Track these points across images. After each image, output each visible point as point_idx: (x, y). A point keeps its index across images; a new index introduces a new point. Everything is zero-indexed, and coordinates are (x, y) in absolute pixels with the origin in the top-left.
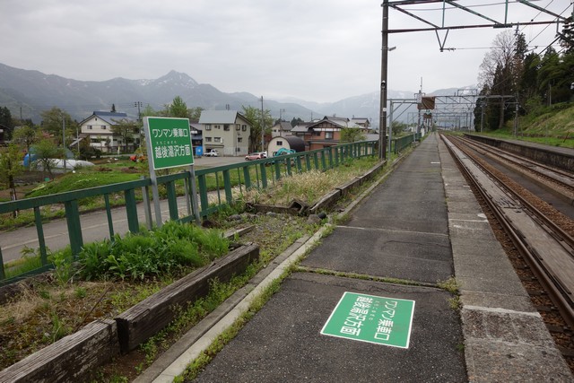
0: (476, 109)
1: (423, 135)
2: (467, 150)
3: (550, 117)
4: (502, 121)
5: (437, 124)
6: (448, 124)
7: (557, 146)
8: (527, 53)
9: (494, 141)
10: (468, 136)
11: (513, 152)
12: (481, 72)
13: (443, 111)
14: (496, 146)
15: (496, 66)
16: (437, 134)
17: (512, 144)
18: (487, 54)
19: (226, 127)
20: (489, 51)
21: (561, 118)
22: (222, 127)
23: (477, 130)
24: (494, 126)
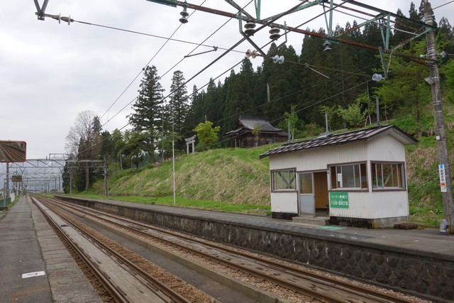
0: (64, 174)
1: (13, 200)
2: (62, 212)
3: (128, 179)
4: (87, 183)
5: (28, 188)
6: (38, 188)
7: (153, 204)
8: (102, 131)
9: (86, 201)
10: (59, 198)
11: (109, 212)
12: (68, 142)
13: (34, 176)
14: (89, 207)
15: (79, 138)
16: (28, 197)
17: (108, 205)
18: (72, 128)
20: (74, 126)
21: (138, 179)
23: (66, 191)
24: (81, 188)
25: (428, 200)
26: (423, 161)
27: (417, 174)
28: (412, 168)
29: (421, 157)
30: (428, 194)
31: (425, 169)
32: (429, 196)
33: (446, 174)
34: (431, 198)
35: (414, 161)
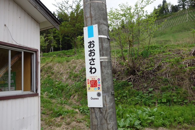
25: (76, 97)
26: (75, 67)
27: (70, 76)
28: (67, 73)
29: (74, 65)
30: (76, 92)
31: (76, 73)
32: (77, 94)
33: (101, 55)
34: (78, 95)
35: (70, 67)
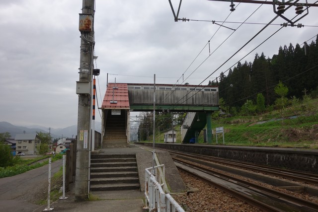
19: (30, 141)
22: (28, 142)
